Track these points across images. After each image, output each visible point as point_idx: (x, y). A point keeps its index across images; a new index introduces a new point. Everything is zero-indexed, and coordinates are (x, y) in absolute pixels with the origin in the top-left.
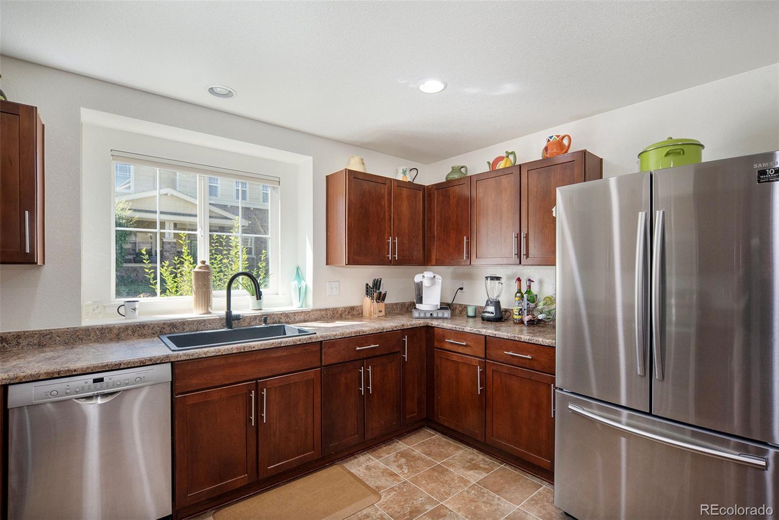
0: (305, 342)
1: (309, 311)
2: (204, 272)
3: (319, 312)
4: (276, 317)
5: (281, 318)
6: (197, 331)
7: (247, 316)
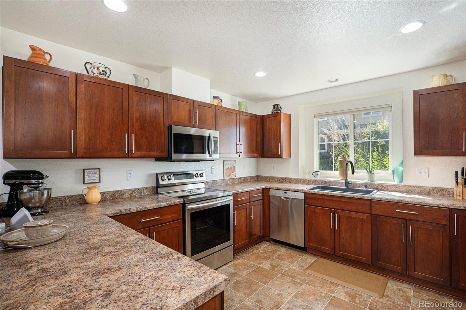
0: (360, 198)
1: (399, 186)
2: (342, 160)
3: (407, 188)
4: (375, 186)
5: (378, 187)
6: (335, 186)
7: (358, 183)
